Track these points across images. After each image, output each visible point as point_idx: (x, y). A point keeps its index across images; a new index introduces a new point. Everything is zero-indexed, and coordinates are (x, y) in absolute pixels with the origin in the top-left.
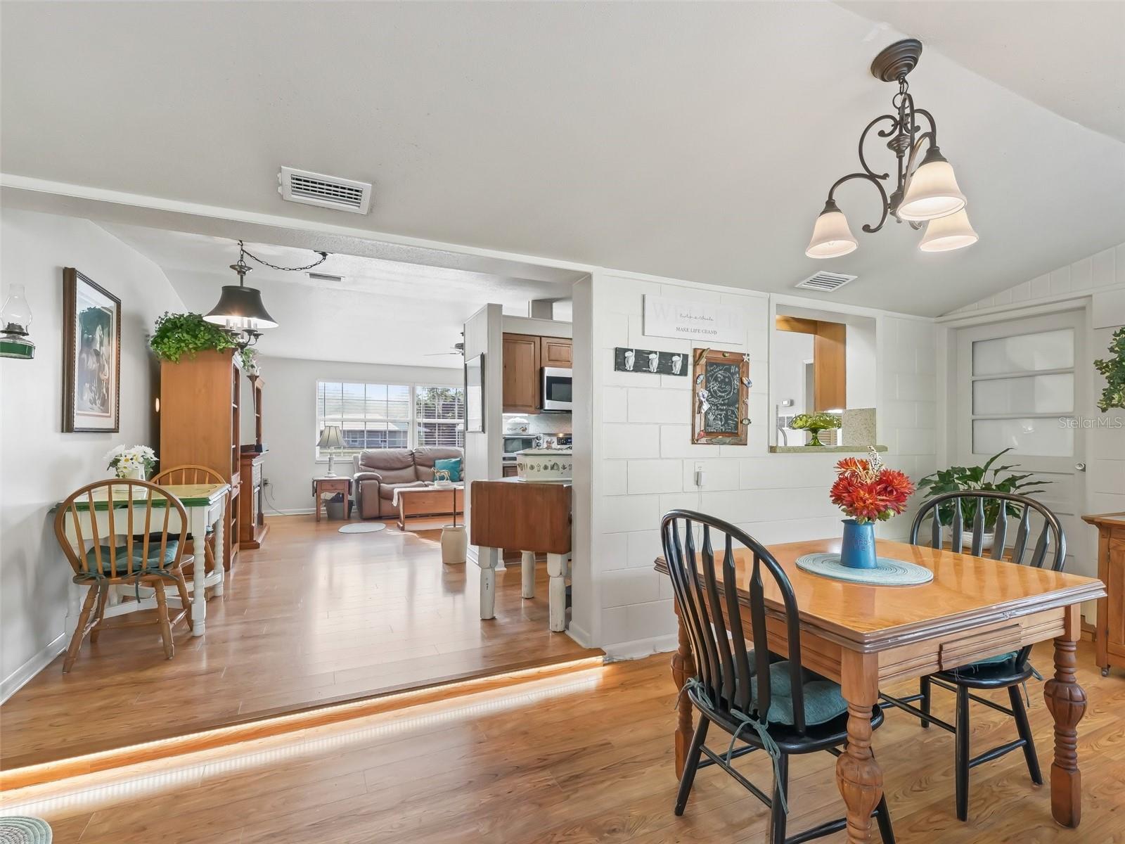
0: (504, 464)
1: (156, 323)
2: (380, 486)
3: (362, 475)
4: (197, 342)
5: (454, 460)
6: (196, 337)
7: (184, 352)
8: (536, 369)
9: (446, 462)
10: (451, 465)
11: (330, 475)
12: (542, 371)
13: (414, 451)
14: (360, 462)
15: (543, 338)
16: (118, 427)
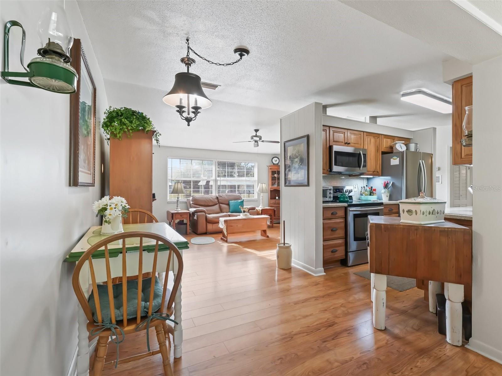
0: (323, 206)
1: (105, 113)
2: (206, 216)
3: (197, 210)
4: (132, 125)
5: (240, 201)
6: (131, 122)
7: (125, 132)
8: (327, 146)
9: (235, 202)
10: (239, 204)
11: (178, 210)
12: (331, 148)
13: (218, 196)
14: (191, 202)
15: (331, 128)
16: (94, 182)
